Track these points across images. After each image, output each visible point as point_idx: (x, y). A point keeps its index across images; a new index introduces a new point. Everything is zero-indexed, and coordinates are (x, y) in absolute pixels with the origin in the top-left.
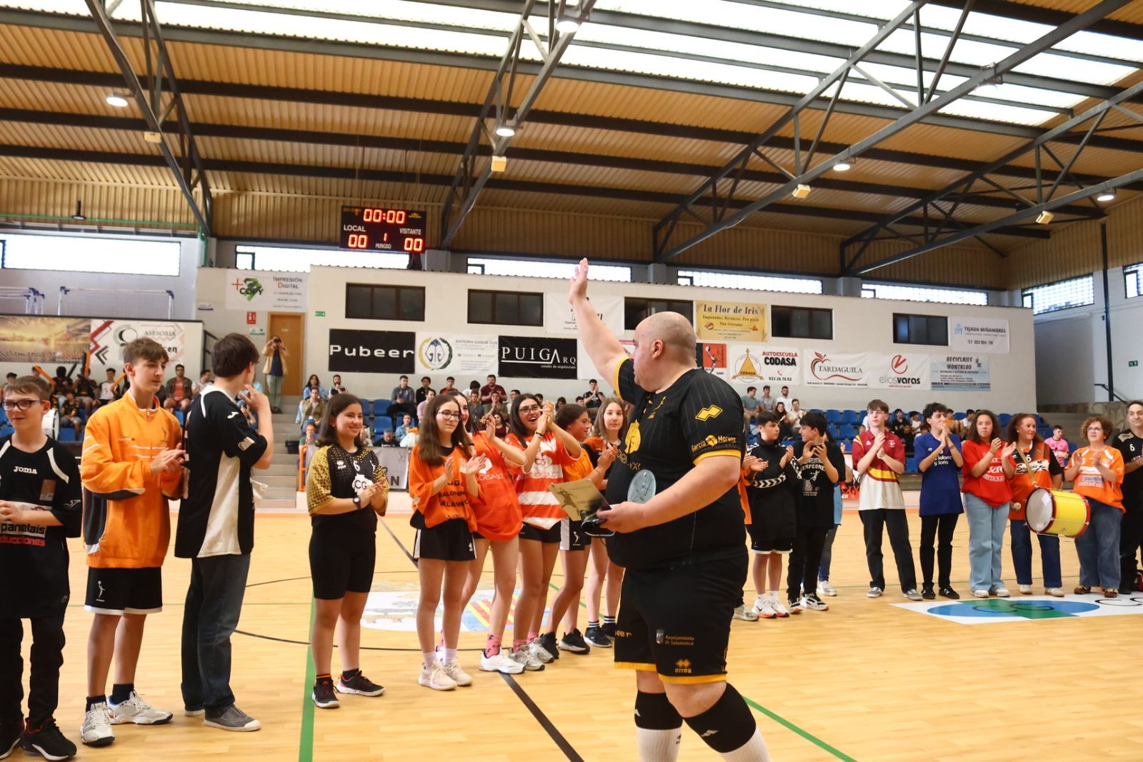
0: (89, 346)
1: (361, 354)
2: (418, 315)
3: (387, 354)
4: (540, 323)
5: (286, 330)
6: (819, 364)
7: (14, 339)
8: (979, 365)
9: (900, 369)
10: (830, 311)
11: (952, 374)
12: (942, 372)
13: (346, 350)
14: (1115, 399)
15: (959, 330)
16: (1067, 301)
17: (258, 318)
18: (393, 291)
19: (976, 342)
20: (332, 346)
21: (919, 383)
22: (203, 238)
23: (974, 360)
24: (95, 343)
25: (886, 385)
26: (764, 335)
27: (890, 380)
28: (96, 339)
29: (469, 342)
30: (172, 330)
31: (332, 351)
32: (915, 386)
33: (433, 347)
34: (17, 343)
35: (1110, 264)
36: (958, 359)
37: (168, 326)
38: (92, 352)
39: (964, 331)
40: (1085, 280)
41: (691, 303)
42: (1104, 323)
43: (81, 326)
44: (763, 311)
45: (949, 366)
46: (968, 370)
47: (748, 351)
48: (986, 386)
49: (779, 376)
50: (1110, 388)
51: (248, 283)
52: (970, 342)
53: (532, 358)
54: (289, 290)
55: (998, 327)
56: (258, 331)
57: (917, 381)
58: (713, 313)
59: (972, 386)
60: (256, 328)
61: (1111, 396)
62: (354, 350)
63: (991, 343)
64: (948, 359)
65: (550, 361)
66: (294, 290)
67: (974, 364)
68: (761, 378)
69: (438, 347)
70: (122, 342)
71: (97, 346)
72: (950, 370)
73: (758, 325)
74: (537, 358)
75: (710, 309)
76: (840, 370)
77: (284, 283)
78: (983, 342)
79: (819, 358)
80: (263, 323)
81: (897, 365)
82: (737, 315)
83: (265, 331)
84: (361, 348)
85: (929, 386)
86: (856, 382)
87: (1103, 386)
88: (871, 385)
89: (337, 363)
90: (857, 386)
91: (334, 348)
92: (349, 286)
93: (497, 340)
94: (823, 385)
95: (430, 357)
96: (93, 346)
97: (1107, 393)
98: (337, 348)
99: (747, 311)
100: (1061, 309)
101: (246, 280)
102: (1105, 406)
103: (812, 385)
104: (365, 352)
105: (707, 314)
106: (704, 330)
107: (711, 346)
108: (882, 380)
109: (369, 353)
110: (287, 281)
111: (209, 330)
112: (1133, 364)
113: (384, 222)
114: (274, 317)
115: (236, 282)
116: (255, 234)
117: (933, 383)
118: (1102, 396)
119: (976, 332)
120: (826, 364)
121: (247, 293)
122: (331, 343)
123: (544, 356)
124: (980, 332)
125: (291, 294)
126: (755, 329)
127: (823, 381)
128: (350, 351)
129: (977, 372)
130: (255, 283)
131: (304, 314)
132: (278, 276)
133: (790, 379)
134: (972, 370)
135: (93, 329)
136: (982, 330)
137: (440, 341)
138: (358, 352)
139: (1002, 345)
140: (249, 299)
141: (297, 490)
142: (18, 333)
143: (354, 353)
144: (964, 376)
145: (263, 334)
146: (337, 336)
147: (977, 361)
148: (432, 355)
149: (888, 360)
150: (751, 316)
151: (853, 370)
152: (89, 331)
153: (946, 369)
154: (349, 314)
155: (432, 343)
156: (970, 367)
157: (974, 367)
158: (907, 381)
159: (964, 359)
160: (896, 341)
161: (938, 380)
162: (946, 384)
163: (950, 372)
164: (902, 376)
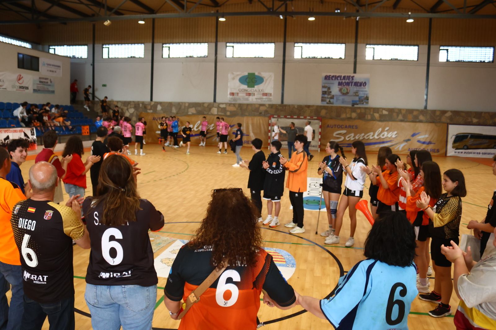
8: (51, 82)
9: (20, 81)
11: (41, 86)
12: (37, 84)
14: (96, 99)
15: (44, 64)
19: (50, 71)
21: (28, 89)
25: (15, 90)
32: (27, 91)
35: (96, 42)
36: (43, 78)
39: (46, 65)
40: (83, 47)
42: (92, 67)
45: (40, 82)
46: (47, 84)
48: (53, 92)
50: (93, 94)
52: (48, 70)
55: (58, 65)
57: (27, 88)
59: (48, 92)
63: (55, 72)
64: (40, 78)
67: (49, 81)
72: (41, 83)
78: (53, 71)
81: (19, 79)
85: (32, 91)
86: (2, 87)
88: (8, 89)
90: (2, 89)
100: (70, 58)
108: (14, 87)
112: (104, 86)
117: (34, 90)
119: (50, 66)
124: (51, 66)
129: (50, 85)
136: (53, 65)
139: (60, 73)
144: (46, 87)
147: (50, 80)
149: (15, 77)
151: (1, 81)
153: (38, 83)
156: (47, 82)
157: (49, 83)
158: (23, 88)
159: (46, 79)
160: (19, 67)
161: (36, 88)
162: (39, 90)
163: (40, 84)
164: (21, 85)
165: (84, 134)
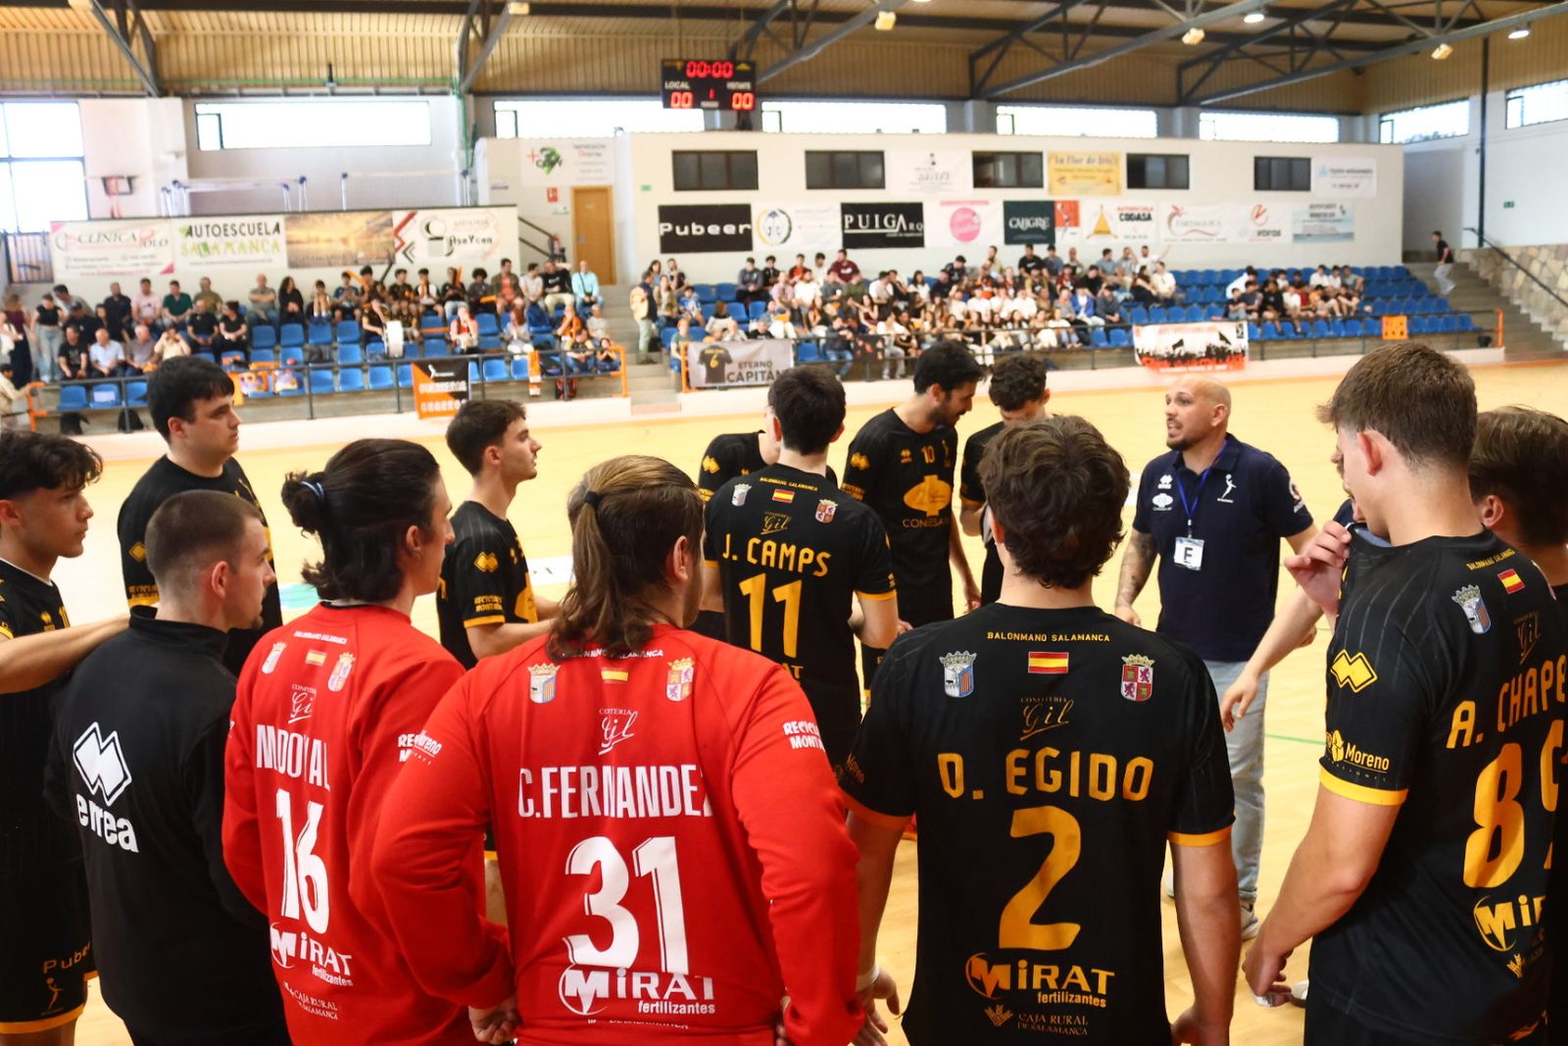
0: (393, 244)
2: (750, 182)
3: (722, 230)
4: (880, 184)
5: (593, 207)
6: (1176, 219)
7: (309, 241)
8: (1343, 212)
9: (1260, 220)
10: (1186, 157)
11: (1315, 224)
12: (1304, 221)
14: (1486, 245)
15: (1323, 173)
16: (1436, 130)
17: (560, 195)
18: (722, 158)
19: (1342, 186)
21: (1280, 235)
22: (460, 96)
23: (1338, 206)
24: (400, 239)
25: (1245, 239)
26: (1118, 188)
27: (1250, 234)
28: (400, 234)
29: (809, 211)
30: (484, 218)
32: (1276, 240)
33: (770, 219)
34: (312, 246)
35: (1490, 88)
36: (1321, 206)
37: (479, 214)
38: (397, 250)
39: (1329, 174)
40: (1460, 105)
41: (1040, 154)
42: (1478, 157)
43: (383, 219)
44: (1117, 160)
45: (1312, 215)
46: (1331, 218)
47: (1102, 207)
48: (1349, 236)
49: (1136, 234)
50: (1481, 232)
51: (545, 153)
52: (1335, 186)
53: (877, 226)
54: (593, 159)
55: (1364, 167)
56: (561, 210)
57: (1277, 233)
58: (1065, 165)
59: (1336, 236)
60: (559, 206)
61: (1481, 241)
63: (1357, 186)
64: (1312, 207)
65: (896, 228)
66: (598, 159)
67: (1337, 211)
68: (1116, 237)
69: (776, 218)
70: (429, 236)
71: (403, 244)
72: (1314, 219)
73: (1112, 176)
74: (882, 226)
75: (1062, 161)
76: (1198, 224)
77: (586, 151)
78: (1349, 186)
79: (1176, 212)
80: (566, 201)
81: (1258, 216)
82: (1091, 166)
83: (569, 209)
85: (1290, 239)
86: (1215, 238)
87: (1473, 230)
88: (1229, 240)
90: (1215, 242)
92: (676, 154)
93: (838, 208)
94: (1180, 242)
95: (769, 231)
96: (397, 243)
97: (1476, 238)
99: (1101, 161)
100: (1427, 139)
101: (543, 150)
102: (1475, 253)
103: (1169, 242)
104: (698, 230)
105: (1059, 166)
106: (1056, 185)
107: (1064, 203)
108: (1243, 233)
110: (589, 149)
111: (521, 215)
112: (1509, 205)
113: (710, 76)
114: (579, 193)
115: (530, 153)
116: (515, 86)
117: (1294, 235)
118: (1470, 241)
119: (1342, 174)
120: (1184, 218)
121: (544, 165)
123: (890, 223)
124: (1345, 174)
125: (594, 164)
126: (1109, 181)
127: (1180, 238)
128: (682, 230)
129: (1341, 221)
130: (553, 153)
131: (611, 187)
132: (577, 143)
133: (1145, 237)
134: (1336, 218)
135: (396, 223)
136: (1349, 171)
137: (778, 212)
139: (1369, 187)
140: (548, 172)
141: (680, 391)
142: (313, 234)
144: (1328, 225)
145: (567, 213)
147: (1341, 207)
148: (770, 228)
149: (1248, 210)
150: (1105, 166)
151: (1212, 223)
152: (392, 225)
153: (1308, 217)
154: (679, 186)
155: (770, 215)
156: (1332, 215)
157: (1338, 214)
158: (1266, 233)
159: (1329, 206)
160: (1258, 186)
161: (1299, 231)
162: (1309, 235)
163: (1312, 221)
164: (1262, 228)
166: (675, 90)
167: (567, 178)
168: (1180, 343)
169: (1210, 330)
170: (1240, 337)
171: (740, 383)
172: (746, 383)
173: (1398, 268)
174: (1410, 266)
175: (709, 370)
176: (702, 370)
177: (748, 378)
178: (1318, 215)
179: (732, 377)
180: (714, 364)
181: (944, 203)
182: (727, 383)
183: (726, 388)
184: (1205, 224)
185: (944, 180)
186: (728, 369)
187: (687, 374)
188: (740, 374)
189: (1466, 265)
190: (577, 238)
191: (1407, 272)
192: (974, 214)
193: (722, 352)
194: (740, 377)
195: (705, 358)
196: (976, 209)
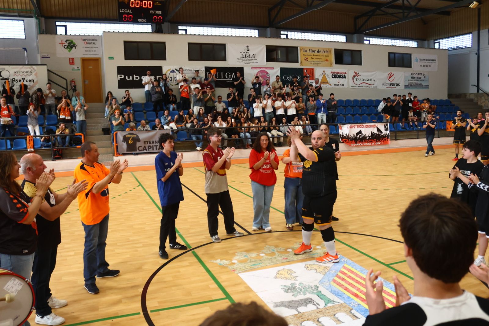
1: (135, 79)
2: (163, 57)
4: (224, 59)
5: (91, 67)
6: (356, 77)
8: (425, 77)
10: (360, 51)
11: (413, 81)
12: (409, 80)
13: (127, 77)
14: (480, 92)
15: (416, 60)
16: (457, 45)
17: (75, 61)
18: (149, 45)
19: (424, 66)
20: (119, 75)
21: (399, 86)
22: (36, 18)
23: (422, 74)
25: (385, 87)
26: (331, 64)
27: (387, 85)
29: (190, 70)
30: (30, 70)
31: (119, 78)
32: (398, 87)
33: (171, 74)
35: (481, 28)
36: (416, 74)
37: (27, 68)
39: (419, 61)
40: (468, 35)
41: (297, 48)
42: (477, 56)
44: (330, 52)
45: (412, 78)
46: (420, 79)
47: (324, 72)
48: (427, 87)
49: (338, 84)
50: (478, 86)
51: (68, 42)
52: (421, 66)
53: (222, 78)
54: (91, 45)
55: (433, 59)
56: (76, 68)
57: (398, 85)
58: (308, 53)
59: (422, 87)
60: (75, 67)
61: (478, 90)
62: (131, 77)
63: (430, 66)
64: (412, 74)
65: (231, 79)
66: (94, 46)
67: (422, 76)
68: (330, 85)
69: (175, 73)
73: (328, 58)
74: (224, 78)
75: (306, 51)
76: (366, 80)
77: (88, 42)
78: (427, 66)
79: (356, 75)
80: (78, 64)
81: (390, 78)
82: (319, 54)
83: (80, 68)
84: (134, 75)
85: (403, 87)
86: (373, 86)
88: (379, 87)
89: (122, 84)
90: (373, 88)
91: (120, 76)
92: (125, 42)
93: (204, 69)
94: (358, 87)
95: (171, 79)
97: (476, 88)
98: (122, 76)
99: (324, 52)
100: (454, 49)
101: (67, 41)
102: (475, 95)
103: (353, 88)
104: (137, 78)
105: (305, 53)
106: (304, 61)
107: (307, 69)
108: (384, 84)
109: (139, 78)
110: (89, 40)
111: (49, 69)
113: (141, 7)
114: (85, 61)
115: (61, 42)
116: (66, 15)
117: (405, 86)
118: (474, 90)
119: (424, 61)
120: (359, 77)
121: (68, 48)
122: (119, 73)
123: (228, 77)
124: (425, 61)
125: (92, 47)
126: (327, 61)
127: (358, 86)
128: (129, 78)
129: (424, 80)
130: (72, 42)
131: (100, 58)
132: (84, 38)
133: (343, 85)
134: (422, 79)
136: (426, 60)
137: (175, 71)
138: (133, 78)
139: (434, 67)
140: (70, 51)
141: (114, 155)
143: (131, 79)
144: (419, 82)
145: (79, 70)
146: (121, 70)
147: (424, 75)
148: (171, 78)
149: (386, 75)
150: (325, 54)
151: (371, 80)
154: (127, 58)
155: (171, 72)
156: (420, 78)
157: (423, 78)
158: (394, 85)
159: (419, 74)
160: (390, 66)
161: (407, 84)
162: (411, 86)
163: (412, 80)
164: (392, 83)
165: (450, 130)
166: (125, 13)
167: (78, 53)
168: (360, 132)
169: (373, 126)
170: (386, 130)
171: (145, 151)
172: (148, 151)
173: (446, 100)
174: (451, 100)
175: (128, 144)
176: (125, 145)
177: (149, 149)
178: (415, 78)
179: (140, 148)
180: (130, 142)
181: (253, 68)
182: (138, 152)
183: (137, 154)
184: (368, 80)
185: (253, 58)
186: (138, 144)
187: (117, 147)
188: (145, 147)
189: (472, 100)
190: (84, 81)
191: (451, 102)
192: (267, 73)
193: (135, 136)
194: (145, 148)
195: (126, 139)
196: (268, 71)
